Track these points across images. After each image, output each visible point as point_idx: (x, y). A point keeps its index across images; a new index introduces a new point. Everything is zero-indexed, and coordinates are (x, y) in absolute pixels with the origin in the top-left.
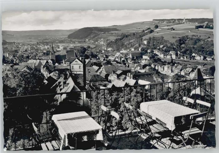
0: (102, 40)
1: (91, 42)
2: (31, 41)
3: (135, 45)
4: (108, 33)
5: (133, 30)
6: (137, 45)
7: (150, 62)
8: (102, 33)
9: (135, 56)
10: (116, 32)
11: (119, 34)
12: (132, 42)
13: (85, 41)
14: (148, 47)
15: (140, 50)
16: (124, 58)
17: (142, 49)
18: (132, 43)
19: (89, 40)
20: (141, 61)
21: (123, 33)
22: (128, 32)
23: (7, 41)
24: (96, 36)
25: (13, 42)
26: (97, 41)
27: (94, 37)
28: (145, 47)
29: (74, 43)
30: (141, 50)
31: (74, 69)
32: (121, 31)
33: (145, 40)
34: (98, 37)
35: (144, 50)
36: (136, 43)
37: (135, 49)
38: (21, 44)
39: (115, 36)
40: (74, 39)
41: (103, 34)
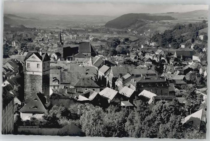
0: (149, 31)
1: (134, 33)
2: (57, 28)
3: (188, 39)
4: (159, 23)
5: (193, 20)
6: (190, 40)
7: (199, 65)
8: (151, 21)
9: (182, 56)
10: (169, 21)
11: (173, 25)
12: (183, 36)
13: (126, 32)
14: (204, 44)
15: (192, 47)
16: (165, 57)
17: (195, 45)
18: (184, 38)
19: (132, 31)
20: (188, 63)
21: (179, 23)
22: (186, 23)
23: (26, 27)
24: (142, 25)
25: (33, 28)
26: (142, 32)
27: (139, 27)
28: (200, 43)
29: (112, 33)
30: (194, 48)
31: (30, 67)
32: (177, 20)
33: (202, 34)
34: (144, 27)
35: (198, 47)
36: (189, 37)
37: (186, 46)
38: (42, 31)
39: (167, 26)
40: (113, 28)
41: (152, 23)
